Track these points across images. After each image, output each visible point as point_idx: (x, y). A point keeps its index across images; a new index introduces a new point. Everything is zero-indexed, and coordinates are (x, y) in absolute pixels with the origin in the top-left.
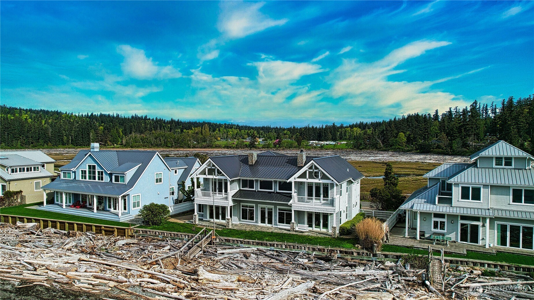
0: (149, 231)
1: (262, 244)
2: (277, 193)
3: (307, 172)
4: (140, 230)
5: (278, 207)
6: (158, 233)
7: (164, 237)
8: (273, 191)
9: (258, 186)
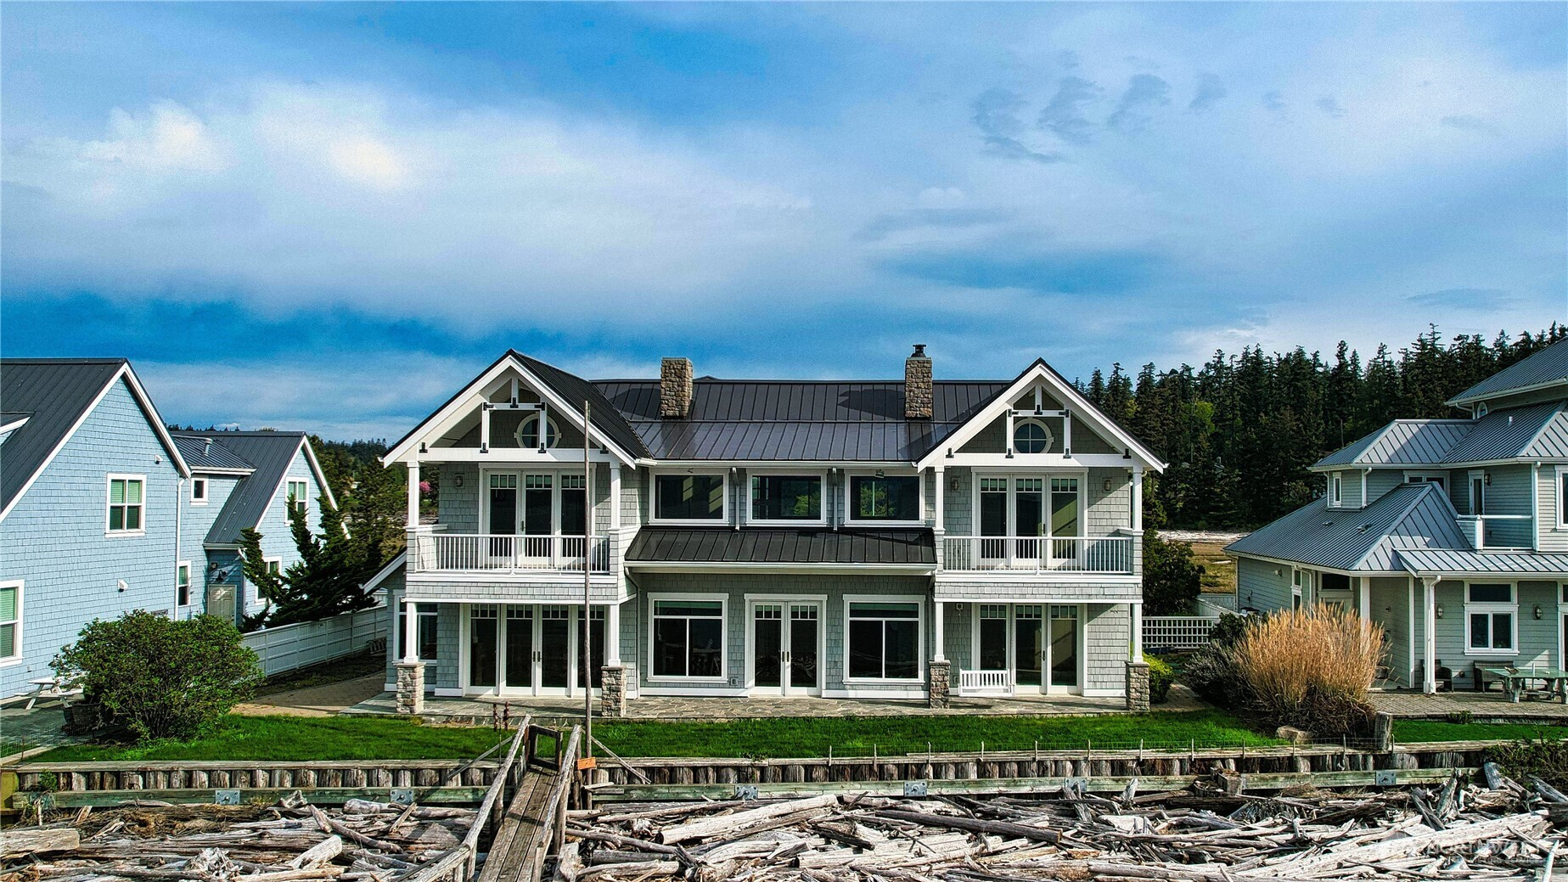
0: (143, 772)
1: (856, 774)
2: (843, 531)
3: (1010, 421)
4: (68, 775)
5: (849, 599)
6: (204, 777)
7: (253, 794)
8: (822, 522)
9: (743, 504)
